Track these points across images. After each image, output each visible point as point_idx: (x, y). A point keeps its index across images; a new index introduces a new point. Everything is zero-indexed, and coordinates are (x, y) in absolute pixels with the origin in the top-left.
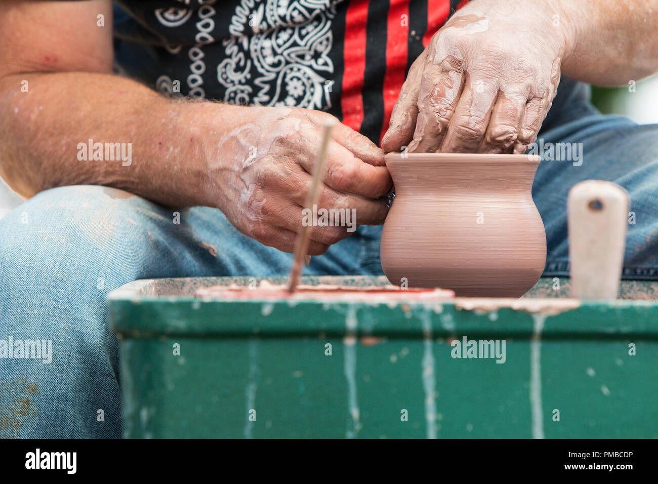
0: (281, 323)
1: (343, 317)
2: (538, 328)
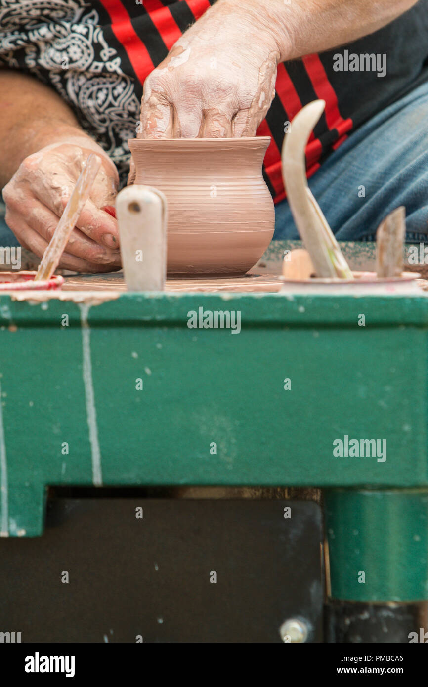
2: (84, 315)
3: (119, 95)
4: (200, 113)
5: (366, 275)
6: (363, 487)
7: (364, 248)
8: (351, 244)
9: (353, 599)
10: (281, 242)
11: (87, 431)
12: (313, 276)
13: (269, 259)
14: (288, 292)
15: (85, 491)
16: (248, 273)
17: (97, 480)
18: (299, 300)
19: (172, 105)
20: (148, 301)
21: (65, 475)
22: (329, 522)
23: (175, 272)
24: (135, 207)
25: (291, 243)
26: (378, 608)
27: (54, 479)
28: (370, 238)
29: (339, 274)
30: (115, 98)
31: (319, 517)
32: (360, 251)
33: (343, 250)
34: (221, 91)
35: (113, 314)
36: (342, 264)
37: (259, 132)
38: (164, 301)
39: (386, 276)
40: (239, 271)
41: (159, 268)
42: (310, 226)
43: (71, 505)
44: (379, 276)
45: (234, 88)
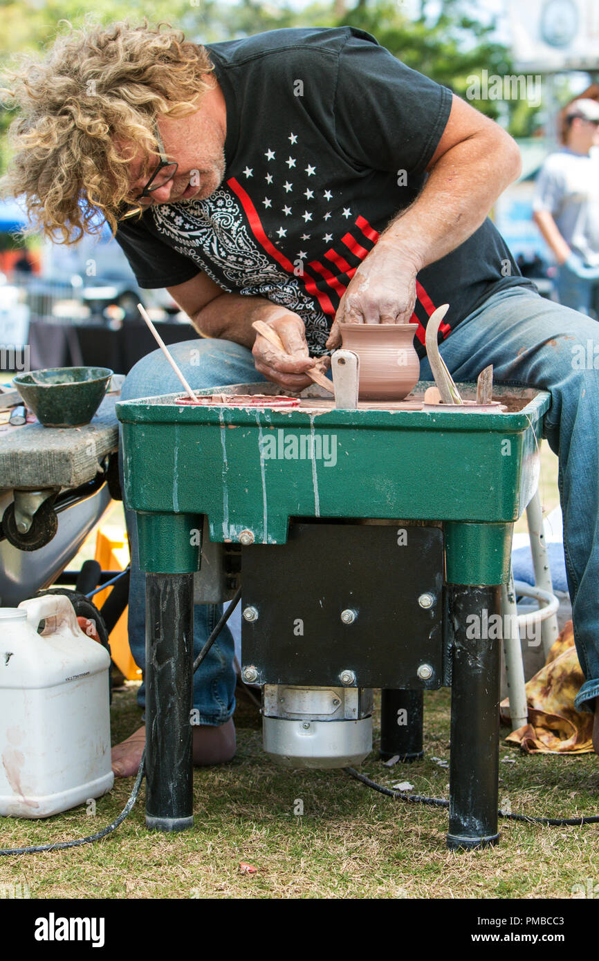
0: (188, 417)
1: (218, 415)
2: (312, 421)
3: (314, 319)
4: (378, 317)
5: (470, 402)
6: (466, 521)
7: (469, 386)
8: (462, 384)
9: (460, 583)
10: (423, 382)
11: (312, 486)
12: (440, 402)
13: (415, 391)
14: (427, 411)
15: (311, 520)
16: (406, 399)
17: (317, 514)
18: (433, 415)
19: (363, 314)
20: (348, 414)
21: (299, 510)
22: (446, 540)
23: (363, 397)
24: (342, 361)
25: (428, 383)
26: (473, 588)
27: (294, 513)
28: (474, 381)
29: (456, 402)
30: (313, 320)
31: (441, 537)
32: (466, 388)
33: (457, 387)
34: (389, 305)
35: (329, 422)
36: (458, 396)
37: (411, 321)
38: (357, 414)
39: (482, 403)
40: (400, 397)
41: (354, 395)
42: (440, 374)
43: (302, 527)
44: (477, 403)
45: (397, 302)
